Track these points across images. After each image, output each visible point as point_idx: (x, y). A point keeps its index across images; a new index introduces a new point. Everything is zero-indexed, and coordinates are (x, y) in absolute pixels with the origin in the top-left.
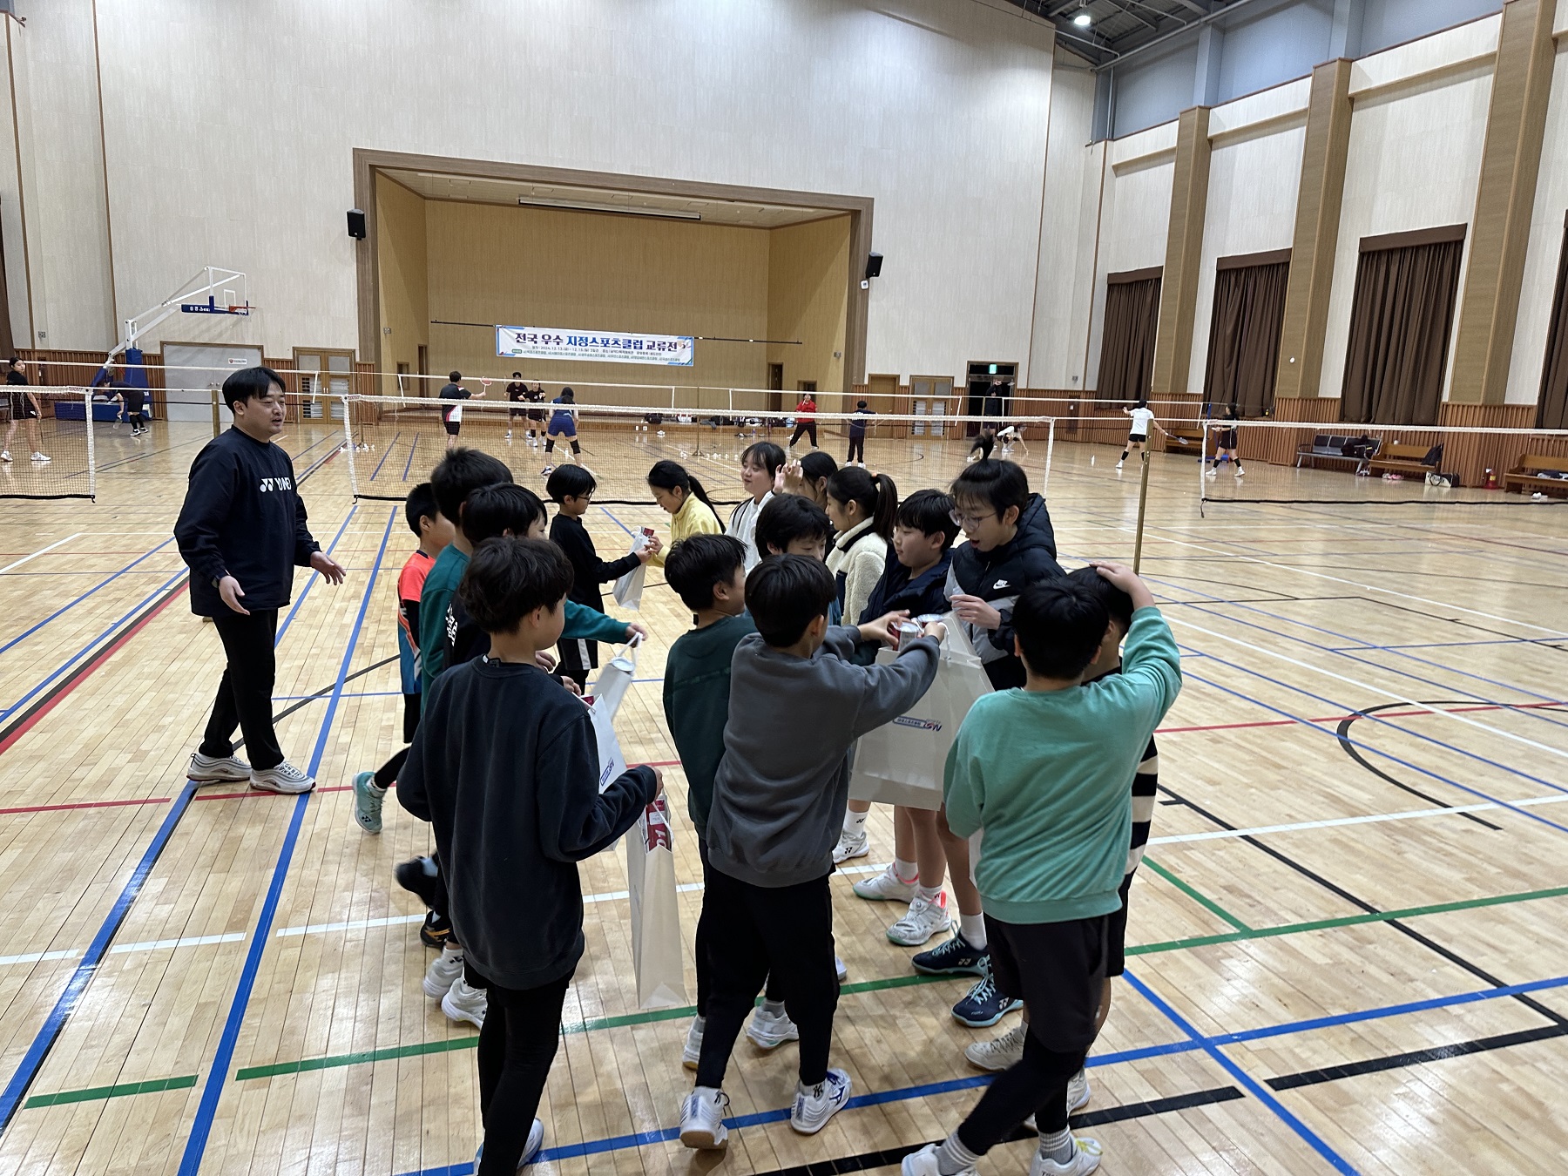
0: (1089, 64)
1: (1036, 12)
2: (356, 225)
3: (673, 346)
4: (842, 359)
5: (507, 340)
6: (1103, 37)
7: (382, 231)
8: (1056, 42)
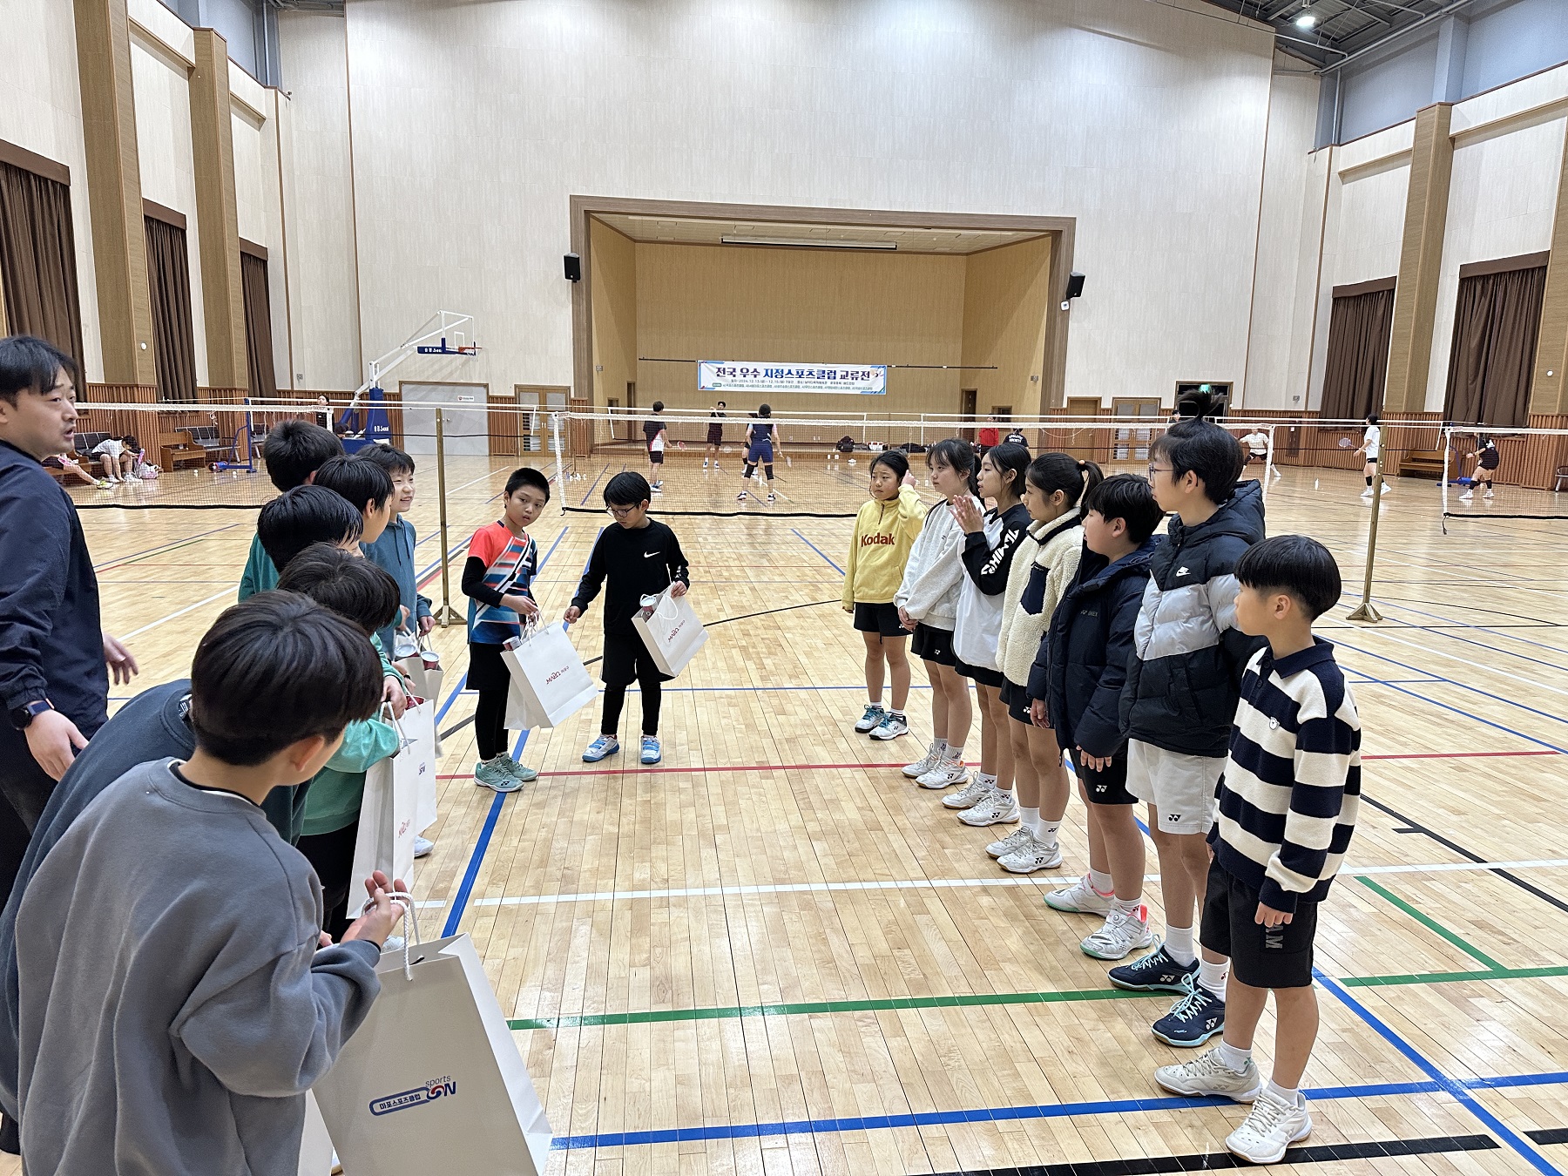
0: (1312, 67)
1: (1253, 17)
2: (572, 268)
3: (866, 375)
4: (1040, 382)
5: (708, 376)
6: (1328, 37)
7: (596, 273)
8: (1276, 47)
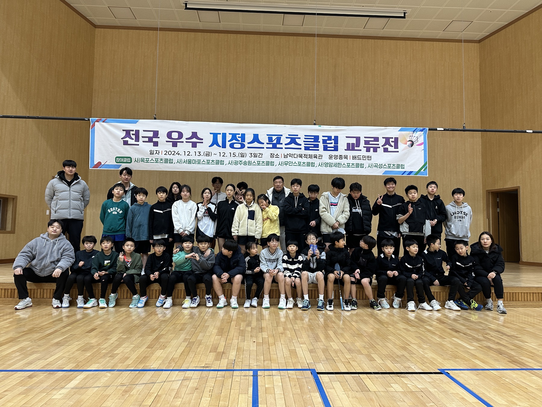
3: (392, 143)
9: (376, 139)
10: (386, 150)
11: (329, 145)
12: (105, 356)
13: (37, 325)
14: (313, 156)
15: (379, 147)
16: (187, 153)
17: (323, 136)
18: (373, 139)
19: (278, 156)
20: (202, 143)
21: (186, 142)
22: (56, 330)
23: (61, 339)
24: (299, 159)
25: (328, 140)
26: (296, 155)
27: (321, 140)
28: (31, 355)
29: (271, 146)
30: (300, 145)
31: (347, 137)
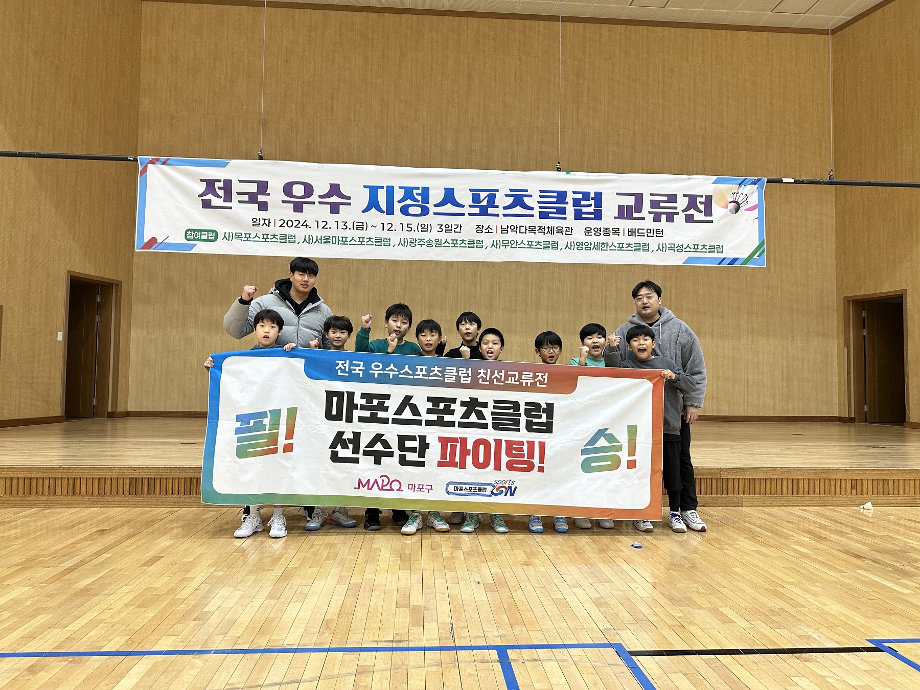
3: (701, 206)
9: (673, 198)
10: (689, 219)
11: (585, 210)
12: (184, 618)
13: (43, 550)
14: (555, 229)
15: (678, 214)
16: (321, 225)
17: (574, 193)
18: (665, 198)
19: (490, 231)
20: (350, 204)
21: (320, 203)
22: (82, 561)
23: (92, 580)
24: (530, 236)
25: (583, 199)
26: (525, 227)
27: (569, 199)
28: (32, 616)
29: (477, 211)
30: (532, 209)
31: (618, 194)
